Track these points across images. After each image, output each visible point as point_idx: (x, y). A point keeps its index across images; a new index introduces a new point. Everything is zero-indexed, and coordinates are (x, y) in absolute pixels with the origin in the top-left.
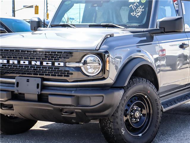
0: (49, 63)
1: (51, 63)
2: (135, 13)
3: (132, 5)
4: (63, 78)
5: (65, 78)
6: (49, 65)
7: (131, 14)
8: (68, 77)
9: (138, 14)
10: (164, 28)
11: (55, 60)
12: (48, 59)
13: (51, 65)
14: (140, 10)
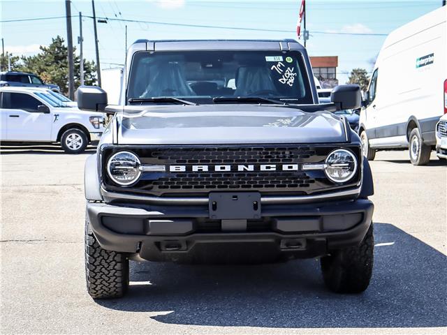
0: (271, 166)
1: (275, 166)
2: (284, 79)
3: (274, 66)
4: (298, 189)
5: (303, 189)
6: (271, 169)
7: (280, 80)
8: (307, 188)
9: (290, 81)
10: (341, 103)
11: (283, 161)
12: (271, 161)
13: (275, 169)
14: (291, 74)
